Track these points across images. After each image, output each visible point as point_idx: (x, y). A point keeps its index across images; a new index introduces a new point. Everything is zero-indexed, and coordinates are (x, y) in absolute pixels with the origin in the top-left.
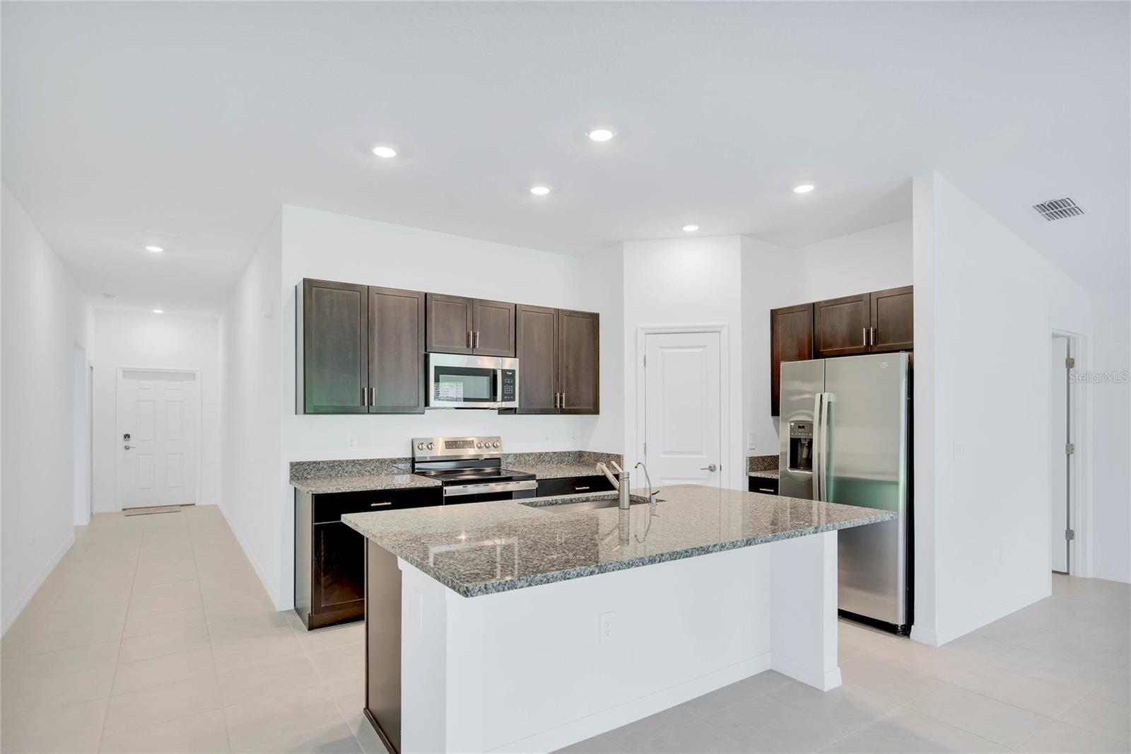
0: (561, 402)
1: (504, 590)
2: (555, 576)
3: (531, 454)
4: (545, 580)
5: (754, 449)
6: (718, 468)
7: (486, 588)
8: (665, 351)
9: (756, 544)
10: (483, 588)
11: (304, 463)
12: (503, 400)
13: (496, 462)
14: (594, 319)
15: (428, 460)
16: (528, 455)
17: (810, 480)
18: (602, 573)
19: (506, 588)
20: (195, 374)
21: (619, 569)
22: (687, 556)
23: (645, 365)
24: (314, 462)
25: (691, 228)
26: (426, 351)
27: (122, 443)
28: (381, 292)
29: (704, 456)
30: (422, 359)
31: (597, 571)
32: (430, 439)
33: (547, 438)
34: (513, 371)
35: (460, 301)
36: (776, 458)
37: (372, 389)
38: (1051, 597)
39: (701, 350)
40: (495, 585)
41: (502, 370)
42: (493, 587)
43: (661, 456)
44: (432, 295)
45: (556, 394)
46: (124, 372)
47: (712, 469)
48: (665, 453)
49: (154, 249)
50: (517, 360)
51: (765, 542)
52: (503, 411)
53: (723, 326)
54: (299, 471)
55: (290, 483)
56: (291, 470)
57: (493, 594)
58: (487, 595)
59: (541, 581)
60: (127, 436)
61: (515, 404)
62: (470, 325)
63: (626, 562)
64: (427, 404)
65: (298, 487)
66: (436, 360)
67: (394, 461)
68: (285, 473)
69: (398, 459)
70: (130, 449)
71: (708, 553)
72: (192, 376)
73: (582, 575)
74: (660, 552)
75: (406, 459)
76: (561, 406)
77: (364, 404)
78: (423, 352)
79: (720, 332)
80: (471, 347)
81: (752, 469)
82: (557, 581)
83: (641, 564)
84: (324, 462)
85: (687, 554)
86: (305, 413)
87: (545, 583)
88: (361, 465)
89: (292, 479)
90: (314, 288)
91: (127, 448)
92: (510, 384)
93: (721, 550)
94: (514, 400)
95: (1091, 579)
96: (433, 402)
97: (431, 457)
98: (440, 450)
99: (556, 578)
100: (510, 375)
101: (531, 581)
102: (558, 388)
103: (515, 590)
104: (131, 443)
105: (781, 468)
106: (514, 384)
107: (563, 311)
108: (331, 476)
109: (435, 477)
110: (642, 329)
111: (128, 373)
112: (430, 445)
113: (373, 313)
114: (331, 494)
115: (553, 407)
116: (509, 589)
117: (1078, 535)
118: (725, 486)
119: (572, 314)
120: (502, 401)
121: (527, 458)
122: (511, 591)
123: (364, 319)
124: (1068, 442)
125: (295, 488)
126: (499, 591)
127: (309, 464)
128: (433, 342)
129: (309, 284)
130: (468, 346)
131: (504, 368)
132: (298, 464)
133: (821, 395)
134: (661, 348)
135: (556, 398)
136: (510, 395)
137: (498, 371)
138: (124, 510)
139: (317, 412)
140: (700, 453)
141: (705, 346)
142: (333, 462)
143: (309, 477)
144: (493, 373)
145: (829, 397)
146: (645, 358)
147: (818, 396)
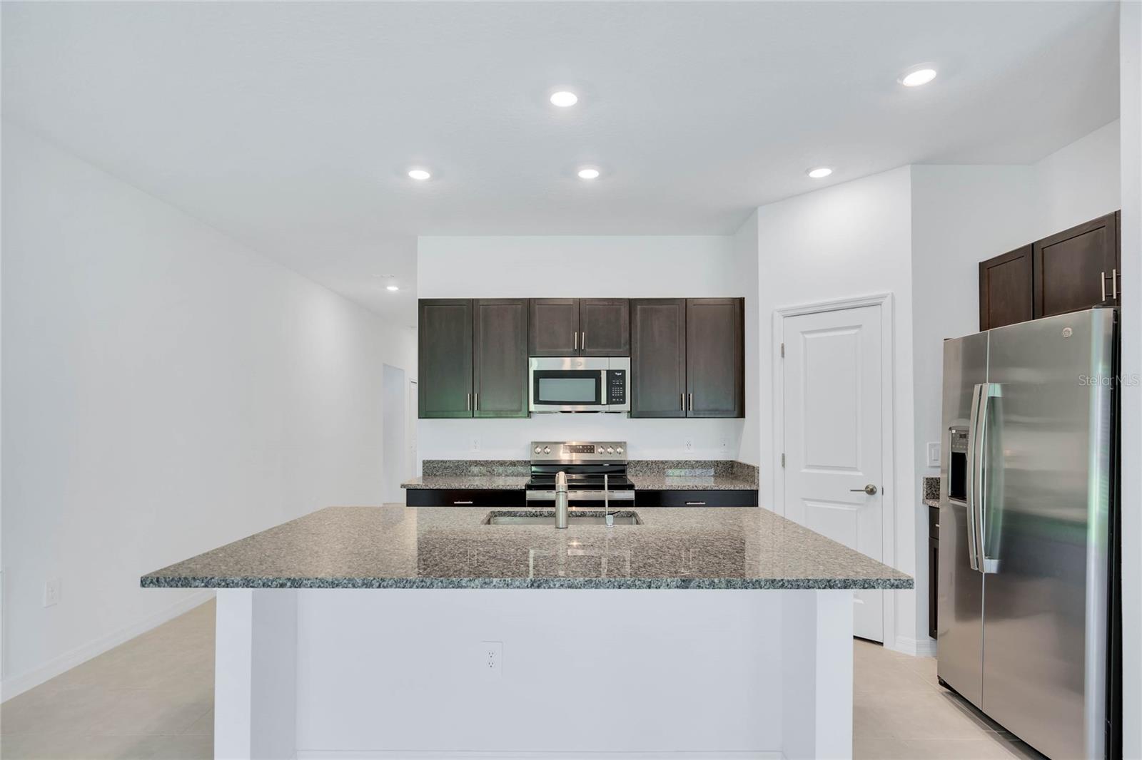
0: (689, 404)
1: (177, 586)
2: (236, 581)
4: (223, 584)
7: (158, 581)
8: (807, 336)
9: (549, 587)
10: (155, 580)
11: (433, 462)
12: (610, 402)
18: (296, 587)
19: (179, 585)
21: (319, 587)
22: (422, 587)
23: (783, 355)
24: (442, 461)
25: (820, 173)
26: (528, 355)
29: (860, 474)
30: (525, 364)
31: (289, 584)
34: (623, 372)
36: (940, 481)
37: (478, 395)
39: (853, 332)
40: (168, 580)
41: (608, 371)
42: (165, 581)
43: (803, 471)
45: (681, 395)
47: (871, 491)
48: (808, 467)
49: (393, 289)
50: (628, 359)
51: (570, 587)
53: (884, 297)
56: (423, 467)
57: (165, 589)
58: (159, 588)
59: (220, 585)
61: (625, 407)
62: (577, 327)
63: (331, 580)
67: (513, 463)
69: (518, 461)
71: (458, 587)
73: (270, 586)
74: (382, 575)
76: (688, 409)
78: (526, 357)
79: (881, 304)
80: (576, 351)
82: (238, 587)
83: (350, 585)
84: (450, 461)
85: (423, 584)
86: (419, 417)
87: (224, 587)
89: (424, 475)
90: (426, 307)
92: (620, 386)
93: (482, 587)
94: (624, 402)
96: (533, 406)
99: (237, 584)
100: (615, 377)
101: (208, 582)
102: (685, 388)
103: (189, 589)
105: (944, 499)
106: (624, 386)
107: (691, 300)
108: (455, 475)
110: (781, 311)
112: (546, 449)
113: (478, 323)
115: (678, 409)
116: (182, 586)
119: (704, 303)
120: (607, 404)
121: (662, 466)
122: (184, 589)
126: (171, 586)
127: (438, 462)
128: (537, 345)
129: (422, 304)
131: (611, 368)
132: (429, 462)
133: (981, 387)
134: (803, 333)
135: (681, 399)
136: (619, 397)
137: (602, 372)
139: (429, 416)
140: (855, 469)
141: (859, 327)
142: (458, 461)
143: (438, 474)
144: (595, 375)
145: (994, 390)
146: (783, 347)
147: (977, 388)
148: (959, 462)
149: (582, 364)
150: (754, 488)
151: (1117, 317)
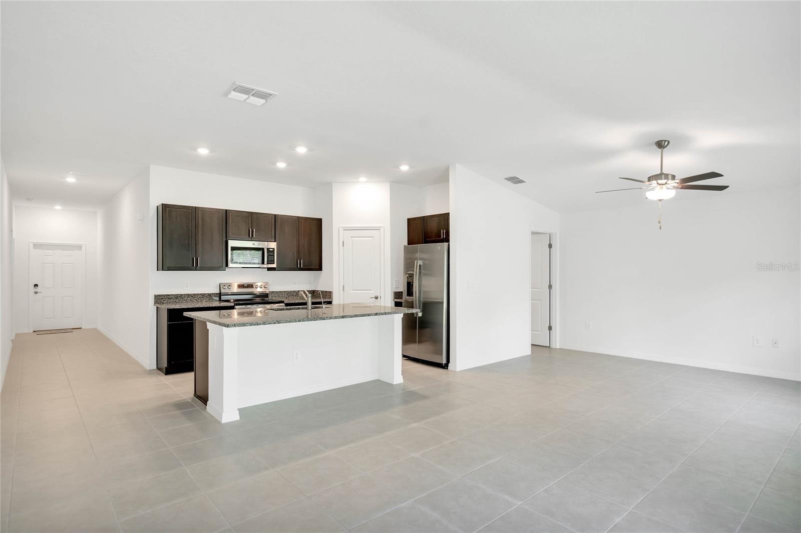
0: (300, 264)
3: (286, 291)
5: (397, 288)
6: (379, 297)
8: (353, 239)
12: (268, 263)
13: (266, 295)
14: (319, 221)
15: (230, 294)
16: (284, 292)
17: (413, 302)
20: (81, 246)
23: (343, 246)
24: (167, 295)
25: (363, 179)
26: (226, 238)
27: (33, 289)
28: (203, 210)
29: (372, 292)
30: (224, 243)
32: (229, 283)
33: (295, 284)
34: (274, 249)
35: (245, 213)
36: (402, 292)
37: (198, 258)
38: (530, 355)
39: (371, 238)
41: (267, 248)
43: (352, 292)
44: (229, 210)
45: (297, 260)
46: (34, 245)
47: (377, 298)
48: (353, 290)
50: (276, 243)
52: (269, 269)
53: (381, 227)
54: (159, 299)
55: (154, 305)
56: (155, 298)
60: (36, 285)
61: (274, 266)
62: (250, 226)
64: (227, 265)
65: (159, 306)
66: (232, 243)
67: (210, 295)
68: (152, 300)
69: (213, 294)
70: (38, 294)
72: (79, 247)
75: (216, 294)
76: (300, 267)
77: (193, 265)
78: (225, 239)
79: (380, 230)
80: (250, 238)
81: (395, 298)
84: (172, 295)
86: (163, 270)
88: (192, 297)
89: (155, 303)
90: (167, 209)
91: (36, 293)
92: (272, 255)
94: (274, 263)
95: (558, 349)
96: (230, 265)
97: (231, 293)
98: (235, 289)
100: (271, 252)
102: (299, 257)
104: (38, 289)
105: (404, 298)
106: (274, 256)
107: (302, 218)
108: (176, 302)
109: (232, 302)
110: (342, 227)
111: (36, 246)
112: (230, 285)
113: (198, 220)
114: (177, 309)
115: (296, 267)
117: (553, 328)
118: (382, 304)
119: (306, 219)
121: (283, 294)
123: (194, 224)
124: (550, 283)
125: (157, 307)
127: (165, 295)
128: (230, 234)
129: (165, 207)
130: (249, 236)
131: (268, 247)
132: (158, 296)
134: (352, 237)
135: (297, 262)
136: (272, 261)
137: (265, 249)
138: (34, 332)
139: (169, 269)
140: (371, 290)
141: (373, 237)
142: (177, 295)
143: (164, 302)
144: (262, 250)
145: (420, 262)
146: (343, 242)
147: (416, 262)
148: (410, 286)
149: (256, 244)
150: (331, 300)
151: (449, 245)
